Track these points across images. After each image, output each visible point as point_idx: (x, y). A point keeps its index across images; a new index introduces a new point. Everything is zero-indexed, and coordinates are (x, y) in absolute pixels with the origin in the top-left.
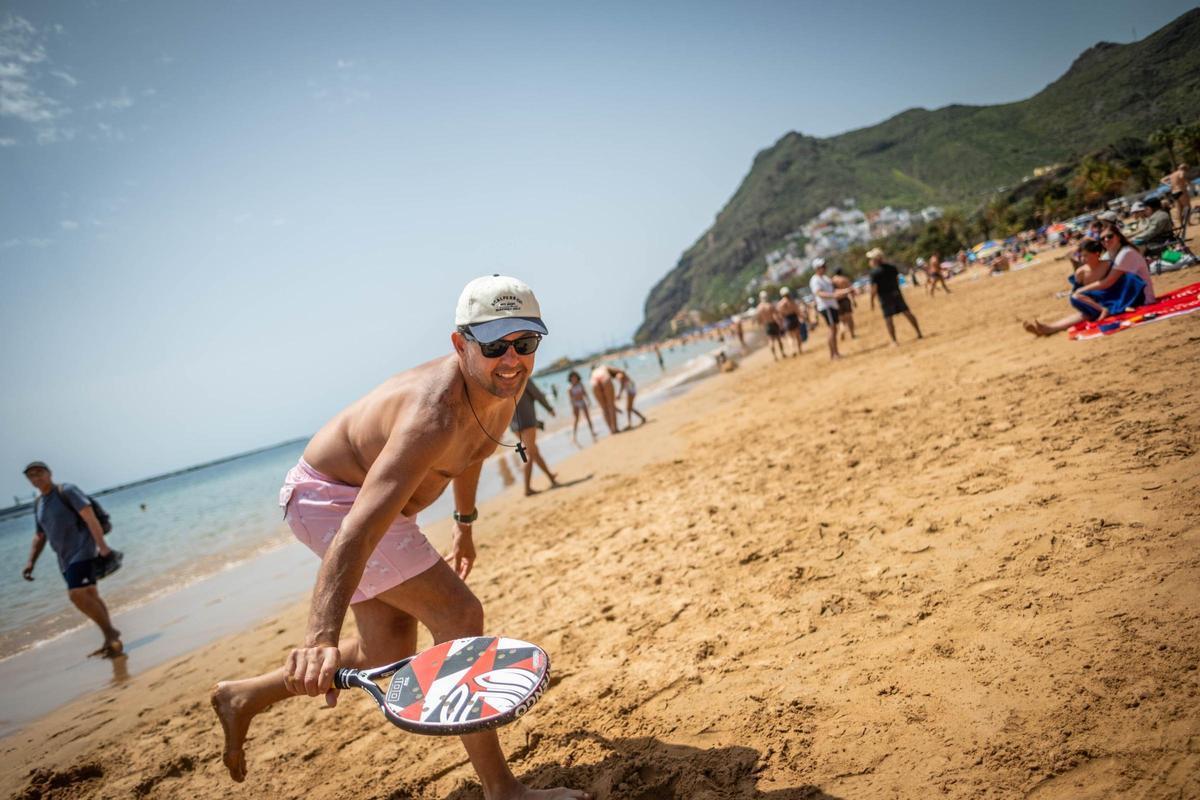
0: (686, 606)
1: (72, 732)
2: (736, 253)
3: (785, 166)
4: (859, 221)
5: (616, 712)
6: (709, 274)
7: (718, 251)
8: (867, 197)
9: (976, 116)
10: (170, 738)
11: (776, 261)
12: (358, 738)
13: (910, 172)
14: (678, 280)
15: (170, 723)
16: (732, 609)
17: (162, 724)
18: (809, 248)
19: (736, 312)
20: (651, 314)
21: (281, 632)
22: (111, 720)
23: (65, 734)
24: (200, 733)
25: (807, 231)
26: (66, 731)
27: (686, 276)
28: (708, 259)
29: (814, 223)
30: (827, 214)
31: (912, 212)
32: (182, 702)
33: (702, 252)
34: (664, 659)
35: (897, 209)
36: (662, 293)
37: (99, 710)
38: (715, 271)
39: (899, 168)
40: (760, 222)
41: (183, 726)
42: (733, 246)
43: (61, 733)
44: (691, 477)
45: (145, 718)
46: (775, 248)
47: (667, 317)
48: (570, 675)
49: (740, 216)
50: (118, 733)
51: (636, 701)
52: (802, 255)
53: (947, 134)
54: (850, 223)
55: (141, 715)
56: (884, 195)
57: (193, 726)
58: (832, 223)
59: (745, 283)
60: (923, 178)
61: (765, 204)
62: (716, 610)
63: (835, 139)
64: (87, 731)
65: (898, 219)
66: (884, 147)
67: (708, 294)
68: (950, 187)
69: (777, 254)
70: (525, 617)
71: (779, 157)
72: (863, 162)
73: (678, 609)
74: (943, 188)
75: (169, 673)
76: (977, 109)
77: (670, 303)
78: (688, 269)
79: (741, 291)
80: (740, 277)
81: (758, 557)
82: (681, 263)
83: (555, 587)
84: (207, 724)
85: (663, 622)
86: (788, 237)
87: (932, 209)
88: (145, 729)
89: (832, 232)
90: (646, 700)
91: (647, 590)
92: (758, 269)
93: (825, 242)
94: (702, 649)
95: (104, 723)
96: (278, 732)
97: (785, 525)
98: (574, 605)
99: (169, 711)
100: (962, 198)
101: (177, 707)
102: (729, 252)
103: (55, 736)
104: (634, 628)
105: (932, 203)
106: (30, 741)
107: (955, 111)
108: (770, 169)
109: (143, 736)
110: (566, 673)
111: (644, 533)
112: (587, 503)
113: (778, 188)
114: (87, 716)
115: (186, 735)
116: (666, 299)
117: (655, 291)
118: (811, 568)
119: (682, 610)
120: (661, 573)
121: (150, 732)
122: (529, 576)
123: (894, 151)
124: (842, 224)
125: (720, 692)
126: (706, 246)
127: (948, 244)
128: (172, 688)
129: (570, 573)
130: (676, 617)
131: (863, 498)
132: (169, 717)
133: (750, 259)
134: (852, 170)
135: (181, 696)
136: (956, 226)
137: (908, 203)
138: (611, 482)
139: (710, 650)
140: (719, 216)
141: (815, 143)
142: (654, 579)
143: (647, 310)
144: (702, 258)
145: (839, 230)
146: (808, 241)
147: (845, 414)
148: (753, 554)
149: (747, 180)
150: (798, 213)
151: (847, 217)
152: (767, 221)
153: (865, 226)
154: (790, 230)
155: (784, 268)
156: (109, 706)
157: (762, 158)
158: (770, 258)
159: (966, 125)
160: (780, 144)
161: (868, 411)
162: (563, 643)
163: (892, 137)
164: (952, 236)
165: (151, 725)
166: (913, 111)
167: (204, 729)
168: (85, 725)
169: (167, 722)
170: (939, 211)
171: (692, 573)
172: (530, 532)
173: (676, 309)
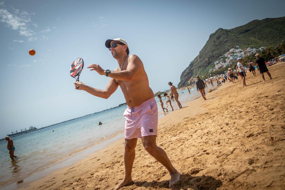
0: (235, 149)
1: (45, 186)
2: (206, 62)
3: (218, 38)
4: (241, 52)
5: (228, 180)
6: (198, 68)
7: (201, 61)
8: (243, 45)
9: (274, 21)
10: (74, 188)
11: (217, 64)
12: (135, 188)
13: (255, 37)
14: (189, 70)
15: (73, 184)
16: (253, 149)
17: (71, 184)
18: (227, 60)
19: (206, 78)
20: (183, 79)
21: (98, 160)
22: (55, 183)
23: (43, 187)
24: (83, 186)
25: (226, 55)
26: (43, 186)
27: (192, 69)
28: (198, 64)
29: (228, 53)
30: (231, 50)
31: (256, 49)
32: (75, 178)
33: (196, 62)
34: (236, 164)
35: (252, 48)
36: (185, 74)
37: (51, 180)
38: (200, 67)
39: (252, 36)
40: (212, 53)
41: (77, 185)
42: (205, 60)
43: (42, 186)
44: (214, 117)
45: (65, 182)
46: (217, 60)
47: (187, 80)
48: (202, 170)
49: (206, 52)
50: (58, 186)
51: (233, 177)
52: (225, 62)
53: (266, 26)
54: (238, 52)
55: (63, 182)
56: (248, 44)
57: (80, 185)
58: (233, 53)
59: (208, 70)
60: (259, 39)
61: (213, 48)
62: (247, 150)
63: (232, 30)
64: (49, 186)
65: (253, 51)
66: (247, 31)
67: (198, 73)
68: (268, 41)
69: (217, 62)
70: (177, 154)
71: (217, 35)
72: (241, 35)
73: (232, 150)
74: (265, 42)
75: (69, 171)
76: (274, 19)
77: (188, 76)
78: (192, 67)
79: (208, 73)
80: (207, 69)
81: (253, 135)
82: (190, 65)
83: (183, 146)
84: (84, 184)
85: (228, 154)
86: (220, 57)
87: (262, 47)
88: (66, 185)
89: (233, 55)
90: (237, 177)
91: (216, 146)
92: (212, 66)
93: (231, 58)
94: (250, 161)
95: (54, 184)
96: (108, 186)
97: (257, 126)
98: (192, 150)
99: (72, 181)
100: (271, 44)
101: (74, 179)
102: (204, 61)
103: (40, 187)
104: (219, 156)
105: (262, 46)
106: (34, 188)
107: (267, 20)
108: (214, 39)
109: (66, 187)
110: (200, 169)
111: (206, 131)
112: (181, 125)
113: (217, 44)
114: (48, 182)
115: (79, 187)
116: (187, 75)
117: (183, 73)
118: (276, 137)
119: (234, 151)
120: (219, 141)
121: (68, 186)
122: (172, 143)
123: (250, 32)
124: (236, 53)
125: (266, 174)
126: (197, 60)
127: (269, 56)
128: (71, 175)
129: (186, 142)
130: (232, 153)
131: (282, 118)
132: (73, 182)
133: (210, 63)
134: (238, 38)
135: (74, 177)
136: (271, 52)
137: (255, 46)
138: (187, 119)
139: (252, 161)
140: (200, 52)
141: (227, 31)
142: (217, 143)
143: (181, 78)
144: (196, 63)
145: (235, 54)
146: (226, 58)
147: (259, 98)
148: (251, 134)
149: (208, 42)
150: (223, 50)
151: (237, 51)
152: (214, 53)
153: (243, 53)
154: (221, 55)
155: (220, 65)
156: (53, 180)
157: (212, 36)
158: (215, 63)
159: (271, 23)
160: (217, 32)
161: (267, 97)
162: (194, 161)
163: (249, 28)
164: (270, 54)
165: (68, 184)
166: (255, 20)
167: (84, 185)
168: (48, 184)
169: (72, 184)
170: (265, 48)
171: (230, 140)
172: (167, 132)
173: (189, 78)
